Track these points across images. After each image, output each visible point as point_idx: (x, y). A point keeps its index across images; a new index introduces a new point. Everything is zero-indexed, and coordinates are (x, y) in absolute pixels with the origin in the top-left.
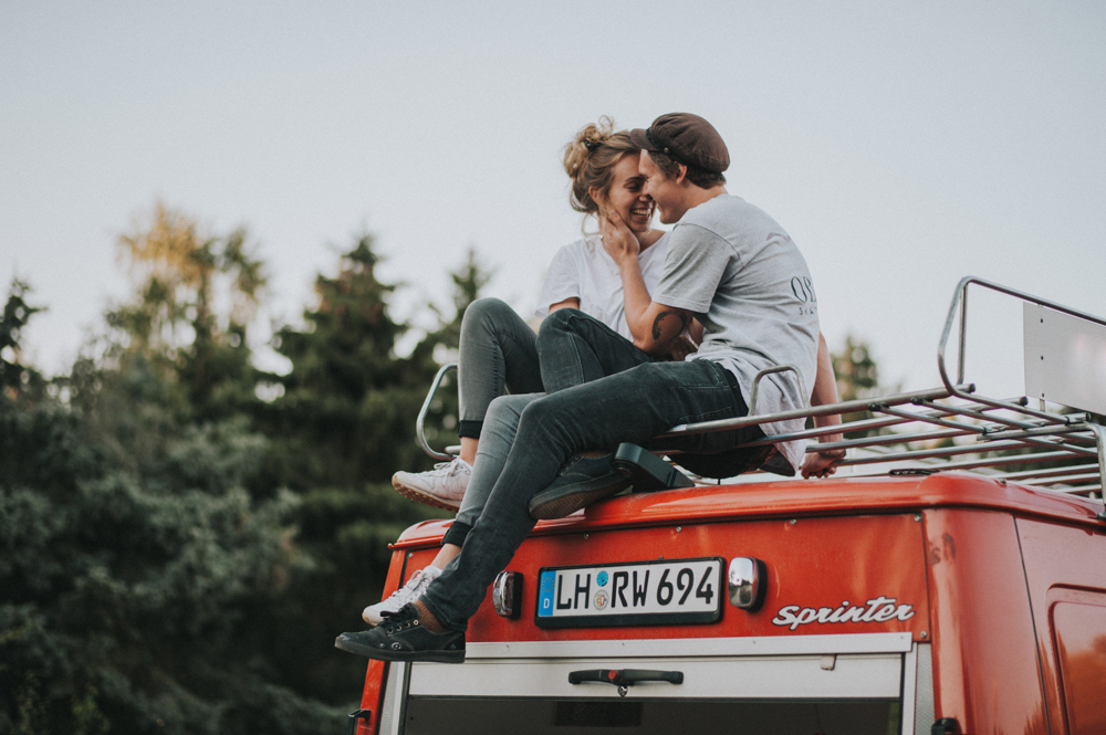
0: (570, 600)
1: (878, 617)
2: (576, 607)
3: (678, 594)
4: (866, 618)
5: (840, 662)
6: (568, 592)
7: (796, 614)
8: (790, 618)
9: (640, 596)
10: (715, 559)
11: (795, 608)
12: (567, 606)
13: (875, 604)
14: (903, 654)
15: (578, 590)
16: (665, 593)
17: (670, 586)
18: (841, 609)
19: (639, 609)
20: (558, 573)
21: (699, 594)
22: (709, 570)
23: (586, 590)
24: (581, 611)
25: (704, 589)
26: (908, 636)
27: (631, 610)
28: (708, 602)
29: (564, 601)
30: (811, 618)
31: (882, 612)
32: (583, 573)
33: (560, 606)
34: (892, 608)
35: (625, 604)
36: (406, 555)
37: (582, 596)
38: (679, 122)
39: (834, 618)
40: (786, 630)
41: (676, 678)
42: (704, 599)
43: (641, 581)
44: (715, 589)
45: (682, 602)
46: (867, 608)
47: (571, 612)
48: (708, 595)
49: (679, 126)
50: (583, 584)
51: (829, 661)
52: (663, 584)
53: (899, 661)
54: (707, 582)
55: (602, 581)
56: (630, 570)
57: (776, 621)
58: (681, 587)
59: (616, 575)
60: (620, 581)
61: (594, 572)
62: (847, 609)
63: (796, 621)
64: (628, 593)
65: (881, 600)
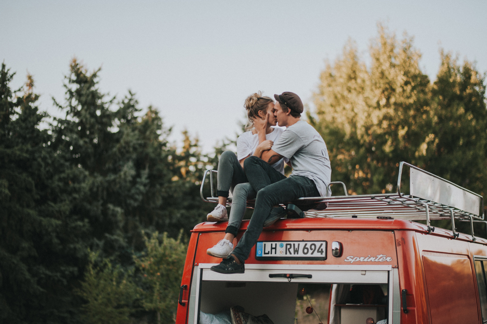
0: (269, 252)
1: (380, 260)
2: (271, 254)
3: (310, 251)
4: (376, 260)
5: (367, 273)
6: (268, 249)
7: (353, 259)
8: (350, 260)
9: (296, 251)
10: (324, 241)
11: (352, 257)
12: (268, 253)
13: (379, 256)
14: (389, 271)
15: (272, 248)
16: (306, 251)
17: (307, 249)
18: (368, 258)
19: (296, 255)
20: (264, 243)
21: (318, 252)
22: (322, 245)
23: (275, 248)
24: (273, 255)
25: (320, 250)
26: (391, 266)
27: (293, 255)
28: (322, 254)
29: (267, 252)
30: (358, 260)
31: (382, 259)
32: (274, 243)
33: (265, 253)
34: (385, 258)
35: (290, 253)
36: (199, 234)
37: (273, 250)
38: (291, 95)
39: (366, 260)
40: (350, 263)
41: (310, 277)
42: (320, 253)
43: (296, 247)
44: (324, 250)
45: (312, 254)
46: (376, 258)
47: (270, 255)
48: (322, 252)
49: (291, 97)
50: (274, 246)
51: (364, 273)
52: (305, 248)
53: (387, 273)
54: (321, 248)
55: (282, 246)
56: (292, 243)
57: (346, 260)
58: (311, 249)
59: (287, 245)
60: (288, 247)
61: (278, 243)
62: (370, 258)
63: (352, 261)
64: (292, 250)
65: (381, 255)
